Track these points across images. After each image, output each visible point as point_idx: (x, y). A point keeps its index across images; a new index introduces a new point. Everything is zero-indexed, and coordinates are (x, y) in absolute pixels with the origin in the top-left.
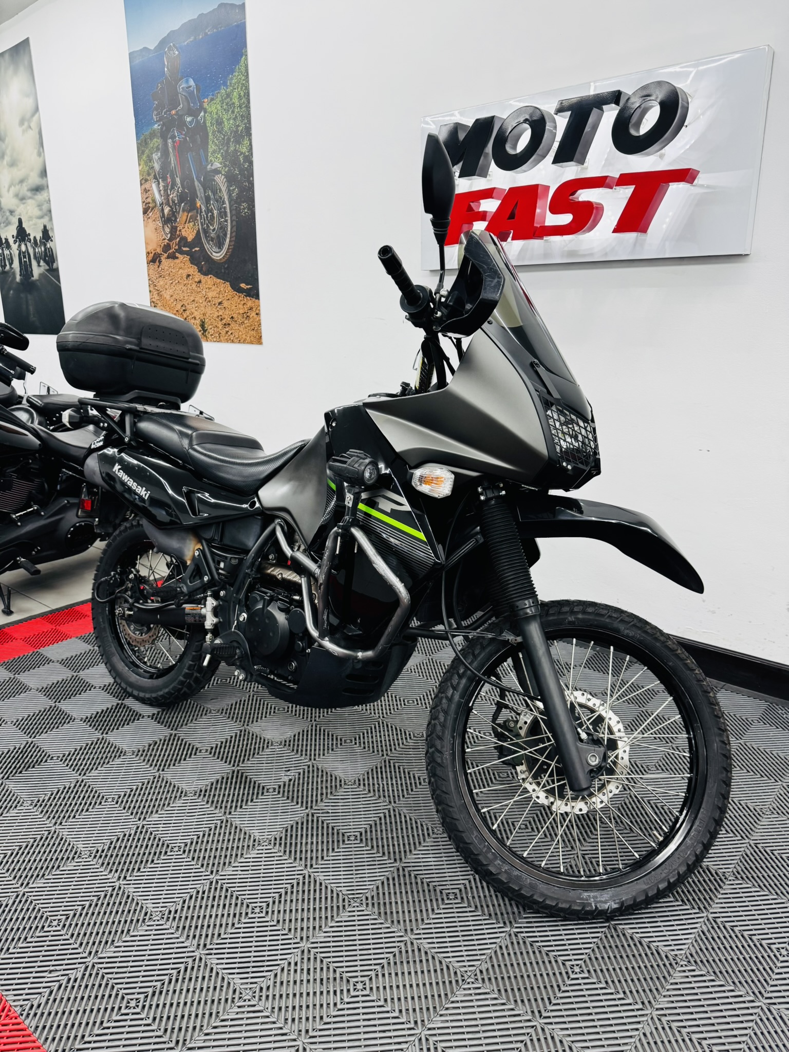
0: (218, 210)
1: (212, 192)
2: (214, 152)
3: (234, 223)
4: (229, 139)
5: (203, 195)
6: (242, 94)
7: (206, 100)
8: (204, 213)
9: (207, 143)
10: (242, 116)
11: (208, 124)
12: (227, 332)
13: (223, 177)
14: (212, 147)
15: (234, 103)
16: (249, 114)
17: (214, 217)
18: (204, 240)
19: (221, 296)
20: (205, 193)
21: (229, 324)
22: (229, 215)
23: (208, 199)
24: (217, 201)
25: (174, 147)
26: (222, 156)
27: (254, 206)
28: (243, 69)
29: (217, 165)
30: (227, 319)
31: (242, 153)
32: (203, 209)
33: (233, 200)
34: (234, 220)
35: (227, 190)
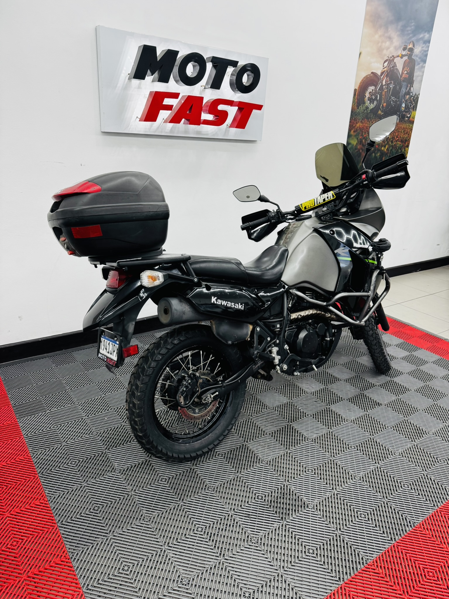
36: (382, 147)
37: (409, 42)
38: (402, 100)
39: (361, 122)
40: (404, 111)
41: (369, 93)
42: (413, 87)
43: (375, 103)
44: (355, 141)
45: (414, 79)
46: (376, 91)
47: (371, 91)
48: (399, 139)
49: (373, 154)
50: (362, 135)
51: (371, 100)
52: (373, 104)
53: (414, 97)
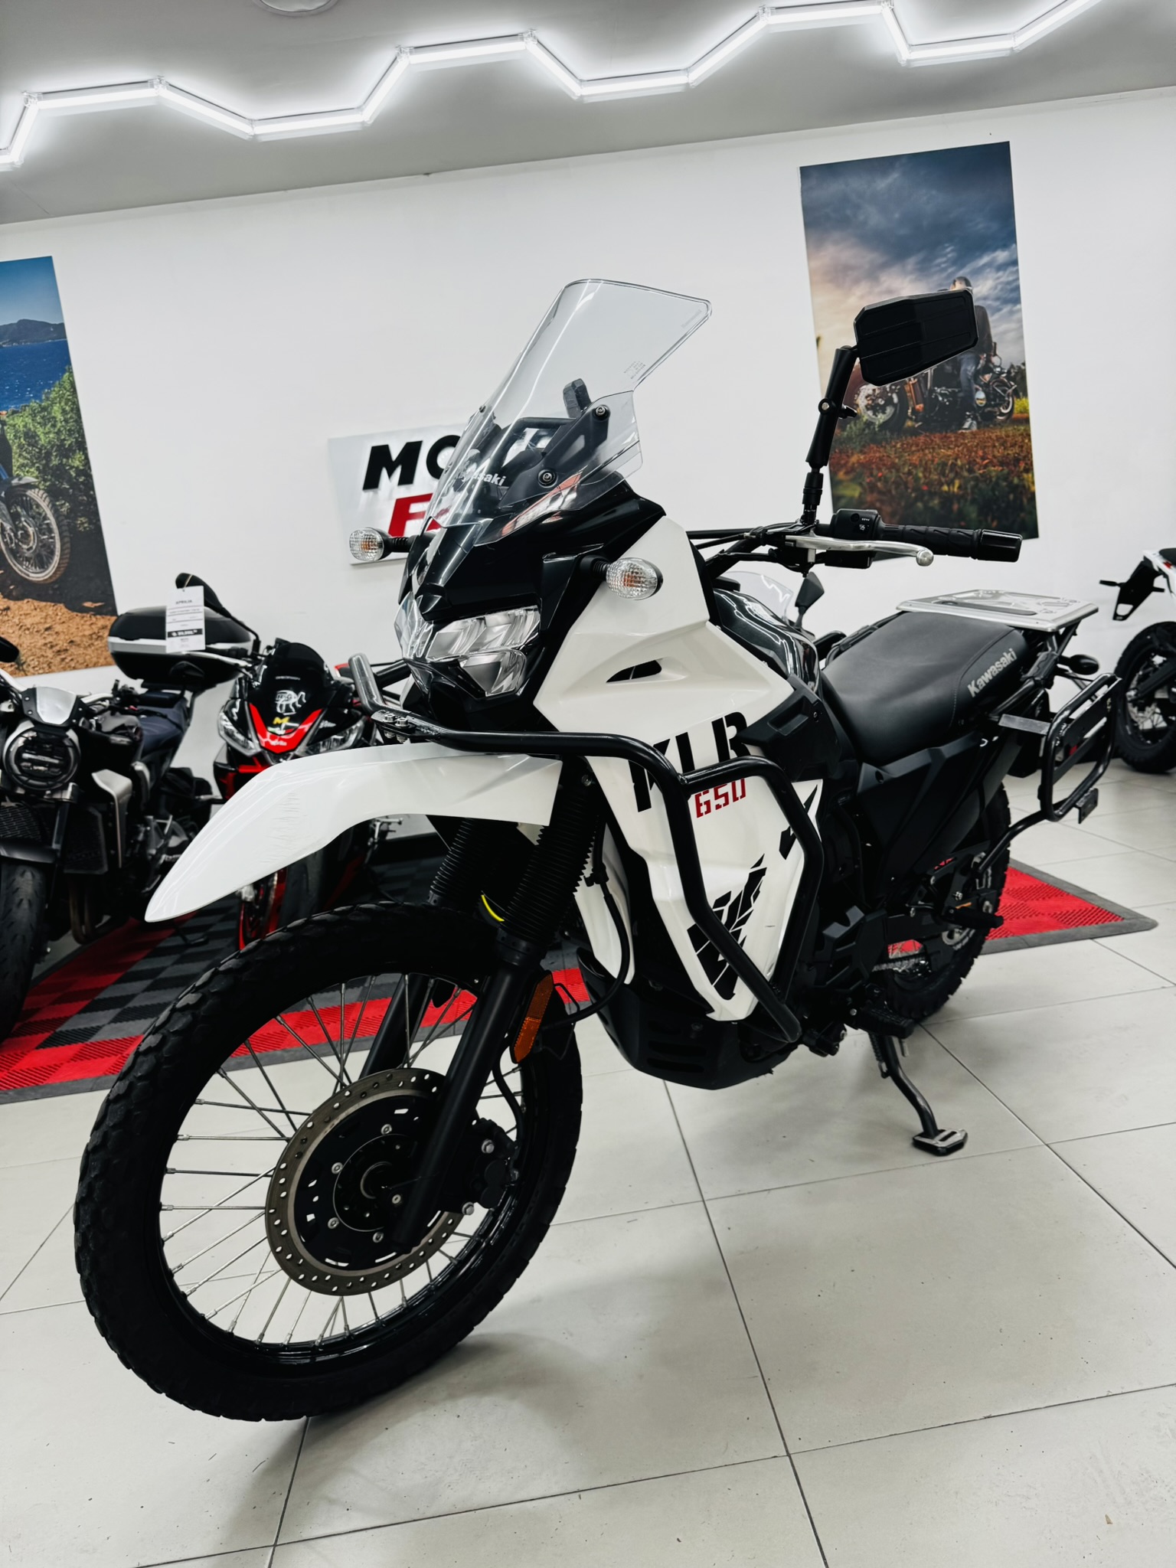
0: (35, 526)
1: (23, 507)
2: (23, 465)
3: (66, 540)
4: (48, 454)
5: (5, 512)
6: (67, 408)
7: (4, 412)
8: (9, 531)
9: (10, 458)
10: (69, 430)
12: (63, 660)
13: (41, 492)
14: (17, 462)
15: (54, 418)
16: (81, 428)
17: (29, 536)
18: (11, 561)
19: (49, 620)
20: (9, 509)
21: (66, 650)
22: (56, 531)
23: (15, 517)
24: (33, 518)
26: (38, 469)
27: (99, 520)
28: (67, 386)
29: (29, 479)
30: (62, 643)
31: (72, 467)
32: (8, 527)
33: (61, 515)
34: (66, 536)
35: (50, 506)
36: (942, 484)
37: (951, 280)
38: (970, 386)
39: (861, 452)
40: (986, 406)
41: (866, 397)
42: (995, 355)
43: (889, 410)
44: (855, 490)
45: (994, 339)
46: (885, 389)
47: (871, 392)
48: (991, 462)
49: (920, 505)
50: (871, 475)
51: (874, 408)
52: (884, 413)
53: (1009, 372)
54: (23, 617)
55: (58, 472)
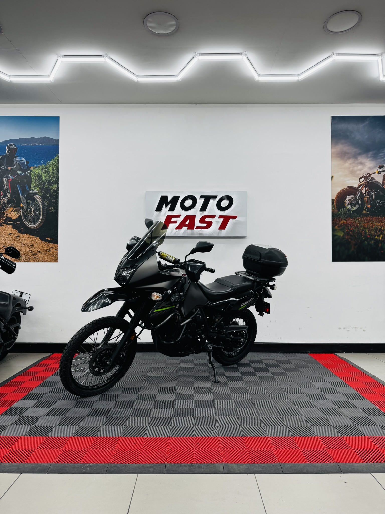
0: (34, 208)
1: (32, 201)
2: (35, 186)
3: (45, 214)
4: (45, 184)
5: (25, 202)
6: (55, 169)
7: (32, 167)
8: (25, 209)
9: (31, 183)
10: (54, 176)
11: (32, 176)
12: (35, 258)
13: (39, 196)
14: (33, 185)
15: (49, 171)
16: (58, 176)
17: (32, 211)
18: (23, 220)
19: (32, 242)
20: (27, 201)
21: (37, 254)
22: (42, 211)
23: (28, 204)
24: (35, 205)
25: (7, 181)
26: (40, 188)
27: (58, 209)
28: (56, 161)
29: (36, 191)
30: (35, 251)
31: (52, 189)
32: (25, 207)
33: (44, 205)
34: (45, 213)
35: (41, 201)
36: (376, 236)
41: (349, 200)
43: (357, 206)
44: (341, 233)
46: (356, 198)
49: (366, 242)
50: (348, 229)
51: (351, 204)
52: (355, 206)
54: (24, 240)
55: (47, 190)
